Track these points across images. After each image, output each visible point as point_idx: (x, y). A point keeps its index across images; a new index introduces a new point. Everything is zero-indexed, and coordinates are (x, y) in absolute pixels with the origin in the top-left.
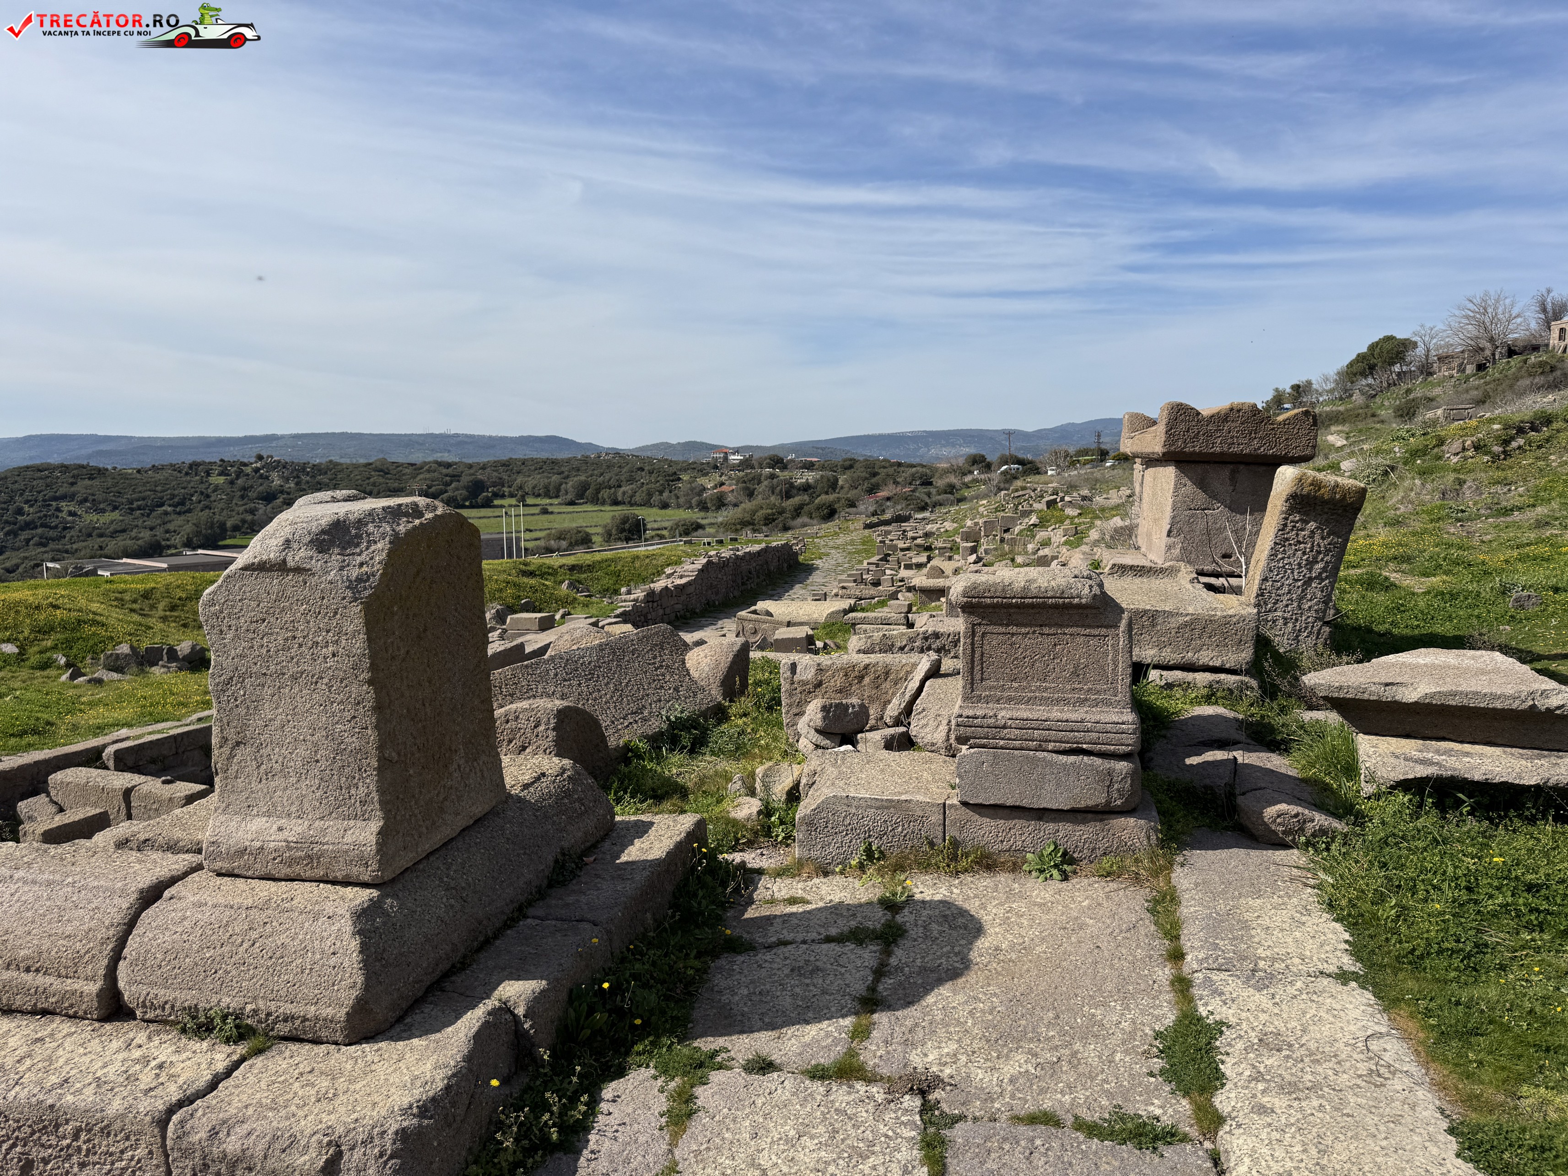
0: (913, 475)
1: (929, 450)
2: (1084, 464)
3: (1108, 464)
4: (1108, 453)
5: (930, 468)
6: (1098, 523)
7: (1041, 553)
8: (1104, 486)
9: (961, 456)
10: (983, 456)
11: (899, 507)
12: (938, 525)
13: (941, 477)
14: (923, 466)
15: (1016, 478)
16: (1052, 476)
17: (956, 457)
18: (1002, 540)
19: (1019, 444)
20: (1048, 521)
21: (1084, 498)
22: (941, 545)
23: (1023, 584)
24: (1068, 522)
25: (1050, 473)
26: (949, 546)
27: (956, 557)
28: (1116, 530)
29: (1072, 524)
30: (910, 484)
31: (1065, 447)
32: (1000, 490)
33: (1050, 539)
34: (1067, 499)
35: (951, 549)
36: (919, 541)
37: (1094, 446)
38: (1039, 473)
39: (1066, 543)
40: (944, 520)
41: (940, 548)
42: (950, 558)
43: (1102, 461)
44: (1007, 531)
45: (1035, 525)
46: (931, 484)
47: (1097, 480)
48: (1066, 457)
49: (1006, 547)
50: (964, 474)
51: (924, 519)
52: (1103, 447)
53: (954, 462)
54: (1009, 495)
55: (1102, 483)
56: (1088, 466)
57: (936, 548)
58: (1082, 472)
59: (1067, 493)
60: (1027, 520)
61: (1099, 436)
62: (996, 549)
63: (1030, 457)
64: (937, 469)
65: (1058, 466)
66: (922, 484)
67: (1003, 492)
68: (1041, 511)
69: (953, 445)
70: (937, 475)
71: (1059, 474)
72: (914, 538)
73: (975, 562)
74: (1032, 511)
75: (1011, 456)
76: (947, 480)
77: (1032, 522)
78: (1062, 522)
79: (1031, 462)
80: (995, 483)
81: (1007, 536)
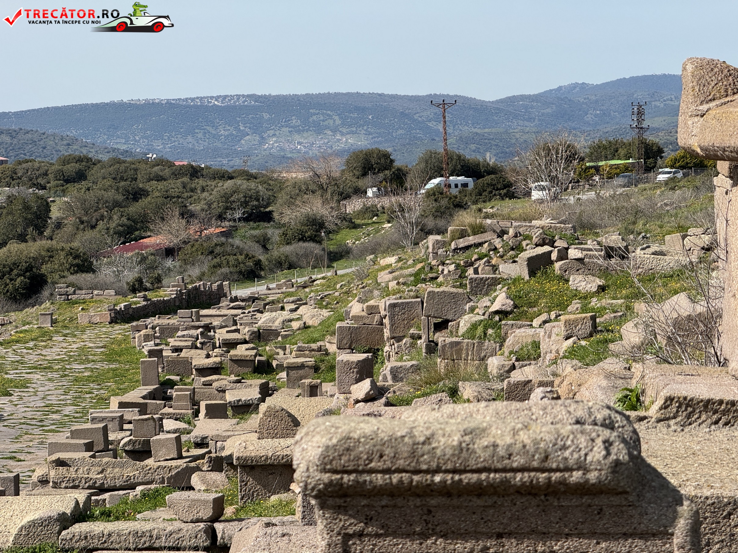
0: (226, 197)
1: (263, 140)
2: (610, 177)
3: (662, 177)
4: (660, 151)
5: (266, 181)
6: (640, 306)
7: (517, 376)
8: (653, 226)
9: (338, 154)
10: (387, 155)
11: (195, 272)
12: (286, 315)
13: (290, 203)
14: (250, 177)
15: (460, 206)
16: (541, 201)
17: (325, 158)
18: (432, 348)
19: (467, 130)
20: (531, 305)
21: (609, 252)
22: (292, 360)
23: (455, 439)
24: (576, 305)
25: (536, 195)
26: (310, 361)
27: (327, 387)
28: (678, 324)
29: (584, 309)
30: (221, 217)
31: (566, 138)
32: (426, 232)
33: (536, 345)
34: (574, 253)
35: (316, 369)
36: (241, 351)
37: (630, 137)
38: (512, 196)
39: (571, 354)
40: (300, 303)
41: (290, 368)
42: (313, 391)
43: (648, 169)
44: (441, 326)
45: (503, 314)
46: (267, 217)
47: (637, 212)
48: (569, 159)
49: (441, 364)
50: (345, 196)
51: (253, 299)
52: (650, 138)
53: (321, 168)
54: (444, 244)
55: (649, 218)
56: (618, 181)
57: (281, 367)
58: (606, 193)
59: (574, 240)
60: (485, 301)
61: (640, 113)
62: (416, 369)
63: (490, 159)
64: (281, 184)
65: (553, 179)
66: (247, 219)
67: (432, 238)
68: (516, 281)
69: (319, 129)
70: (282, 197)
71: (555, 198)
72: (231, 345)
73: (369, 399)
74: (495, 282)
75: (449, 156)
76: (306, 210)
77: (496, 307)
78: (563, 306)
79: (492, 171)
80: (414, 217)
81: (441, 338)
